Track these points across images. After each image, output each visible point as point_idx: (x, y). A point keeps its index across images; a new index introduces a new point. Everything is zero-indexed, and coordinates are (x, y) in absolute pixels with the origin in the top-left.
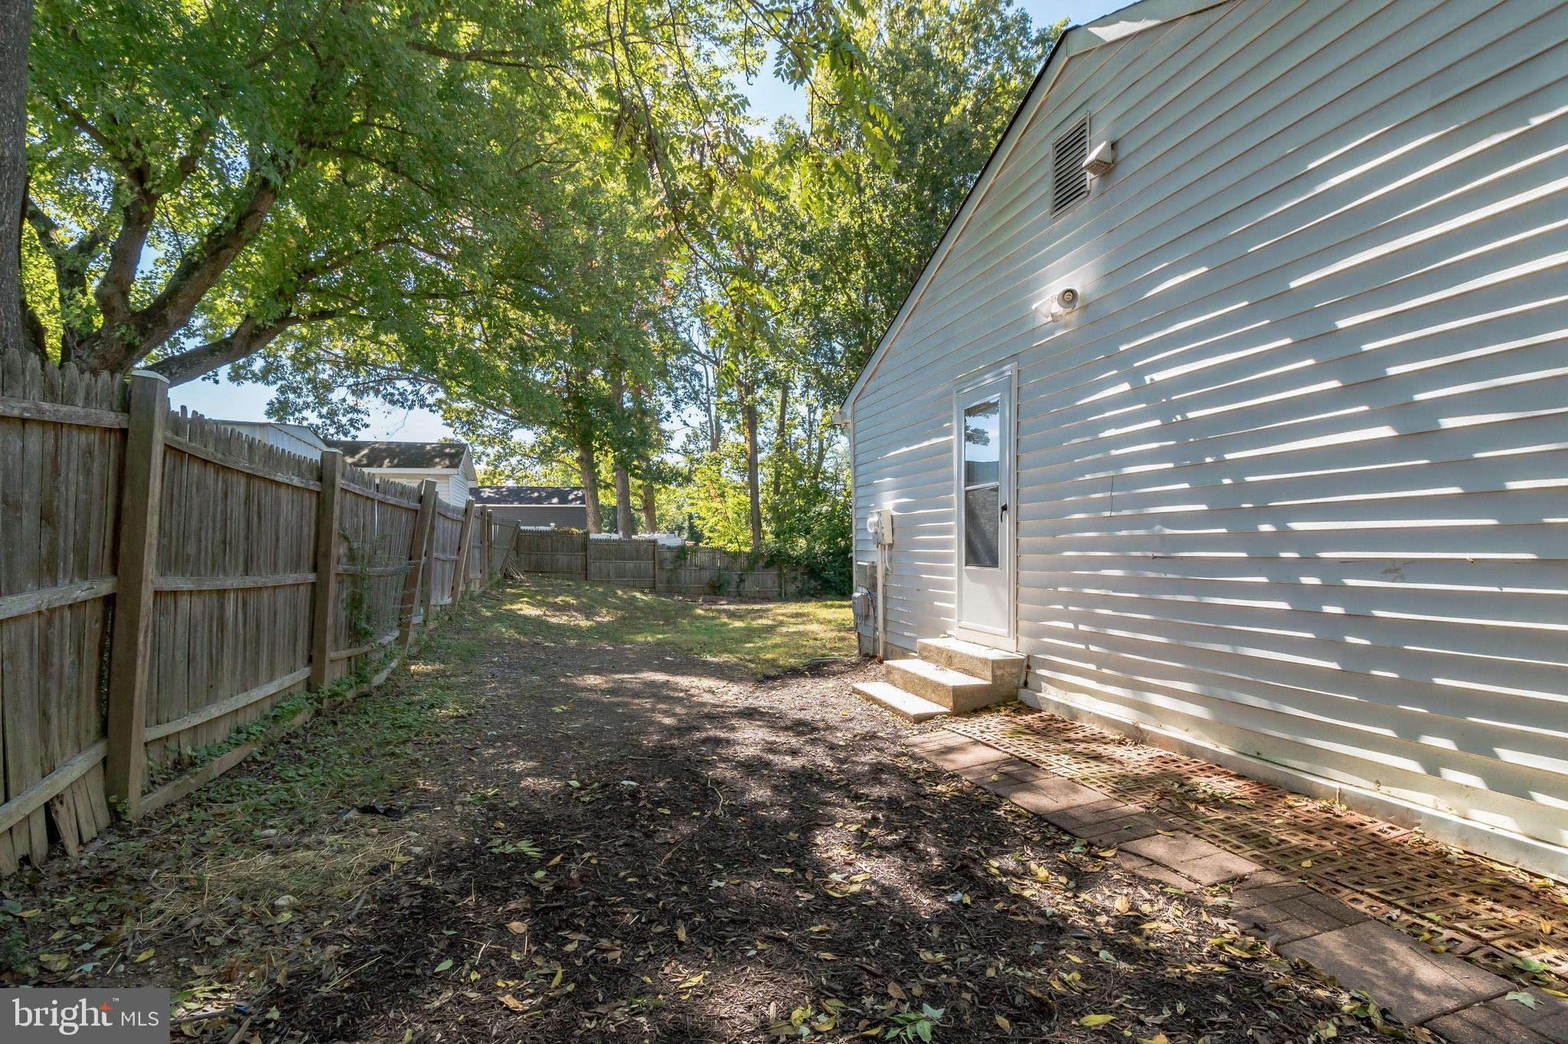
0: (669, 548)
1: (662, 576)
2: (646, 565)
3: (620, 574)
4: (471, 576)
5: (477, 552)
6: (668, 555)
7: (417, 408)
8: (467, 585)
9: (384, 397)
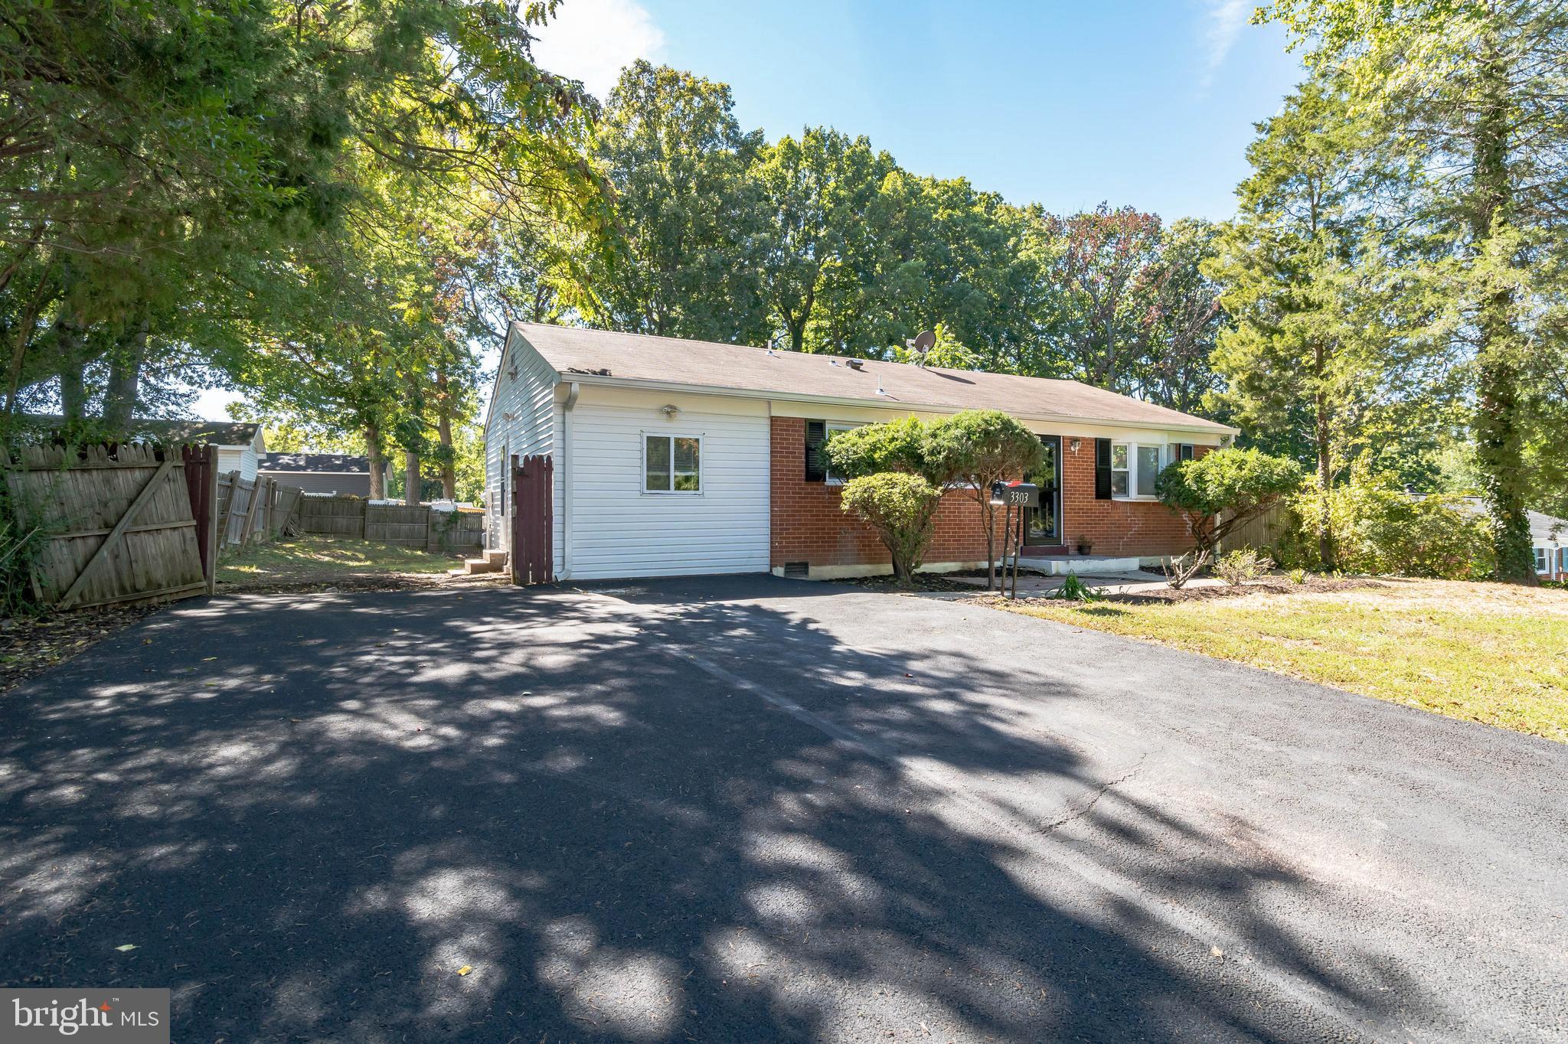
0: (442, 513)
1: (433, 537)
2: (420, 527)
3: (396, 534)
4: (255, 530)
5: (261, 512)
6: (441, 519)
7: (214, 387)
8: (252, 536)
9: (184, 379)
